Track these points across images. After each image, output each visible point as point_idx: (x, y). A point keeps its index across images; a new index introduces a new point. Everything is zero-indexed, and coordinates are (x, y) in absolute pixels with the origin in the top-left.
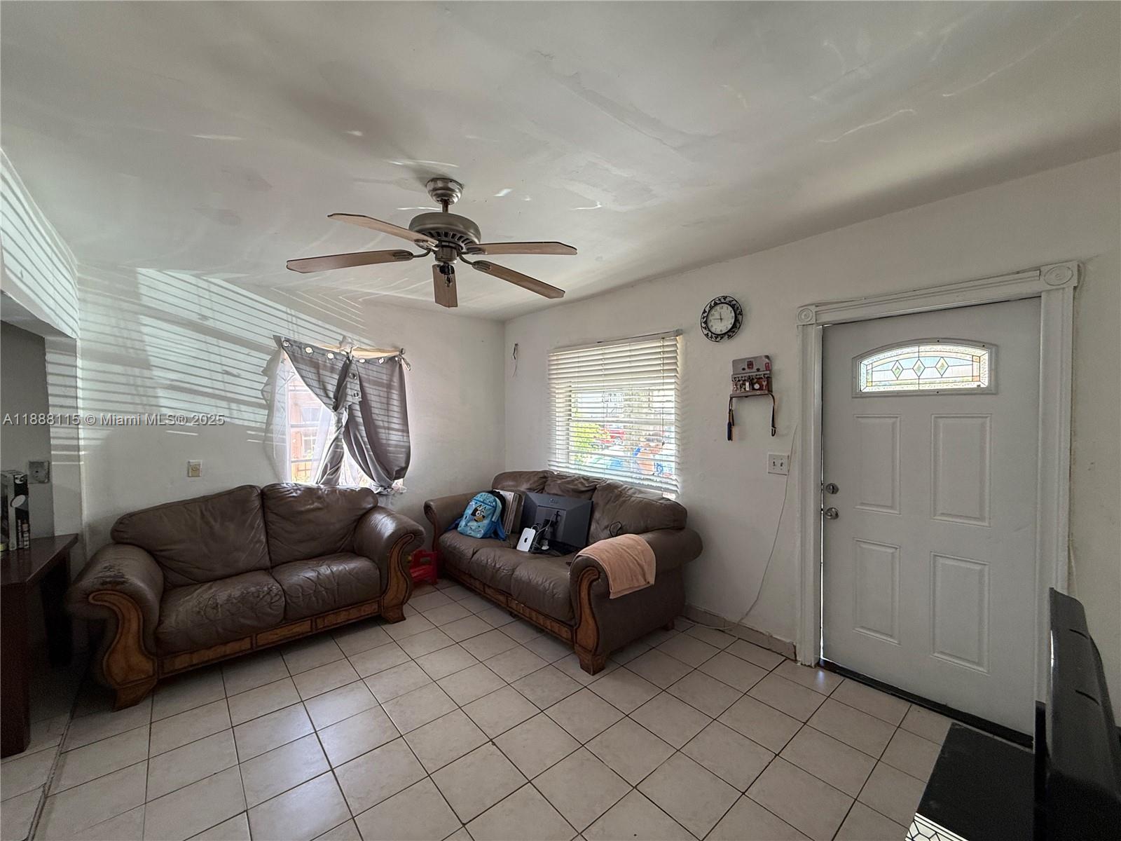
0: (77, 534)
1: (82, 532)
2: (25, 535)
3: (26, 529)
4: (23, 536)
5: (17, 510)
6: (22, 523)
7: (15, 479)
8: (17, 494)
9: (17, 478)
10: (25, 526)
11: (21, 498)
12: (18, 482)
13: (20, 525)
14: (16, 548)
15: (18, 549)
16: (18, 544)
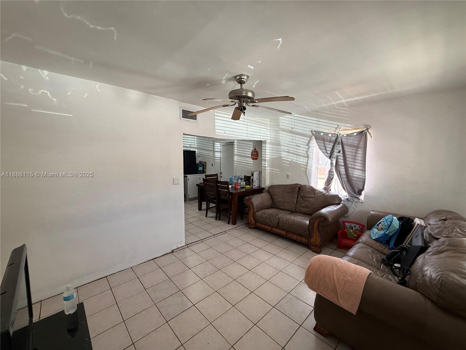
6: (252, 183)
12: (252, 175)
15: (252, 188)
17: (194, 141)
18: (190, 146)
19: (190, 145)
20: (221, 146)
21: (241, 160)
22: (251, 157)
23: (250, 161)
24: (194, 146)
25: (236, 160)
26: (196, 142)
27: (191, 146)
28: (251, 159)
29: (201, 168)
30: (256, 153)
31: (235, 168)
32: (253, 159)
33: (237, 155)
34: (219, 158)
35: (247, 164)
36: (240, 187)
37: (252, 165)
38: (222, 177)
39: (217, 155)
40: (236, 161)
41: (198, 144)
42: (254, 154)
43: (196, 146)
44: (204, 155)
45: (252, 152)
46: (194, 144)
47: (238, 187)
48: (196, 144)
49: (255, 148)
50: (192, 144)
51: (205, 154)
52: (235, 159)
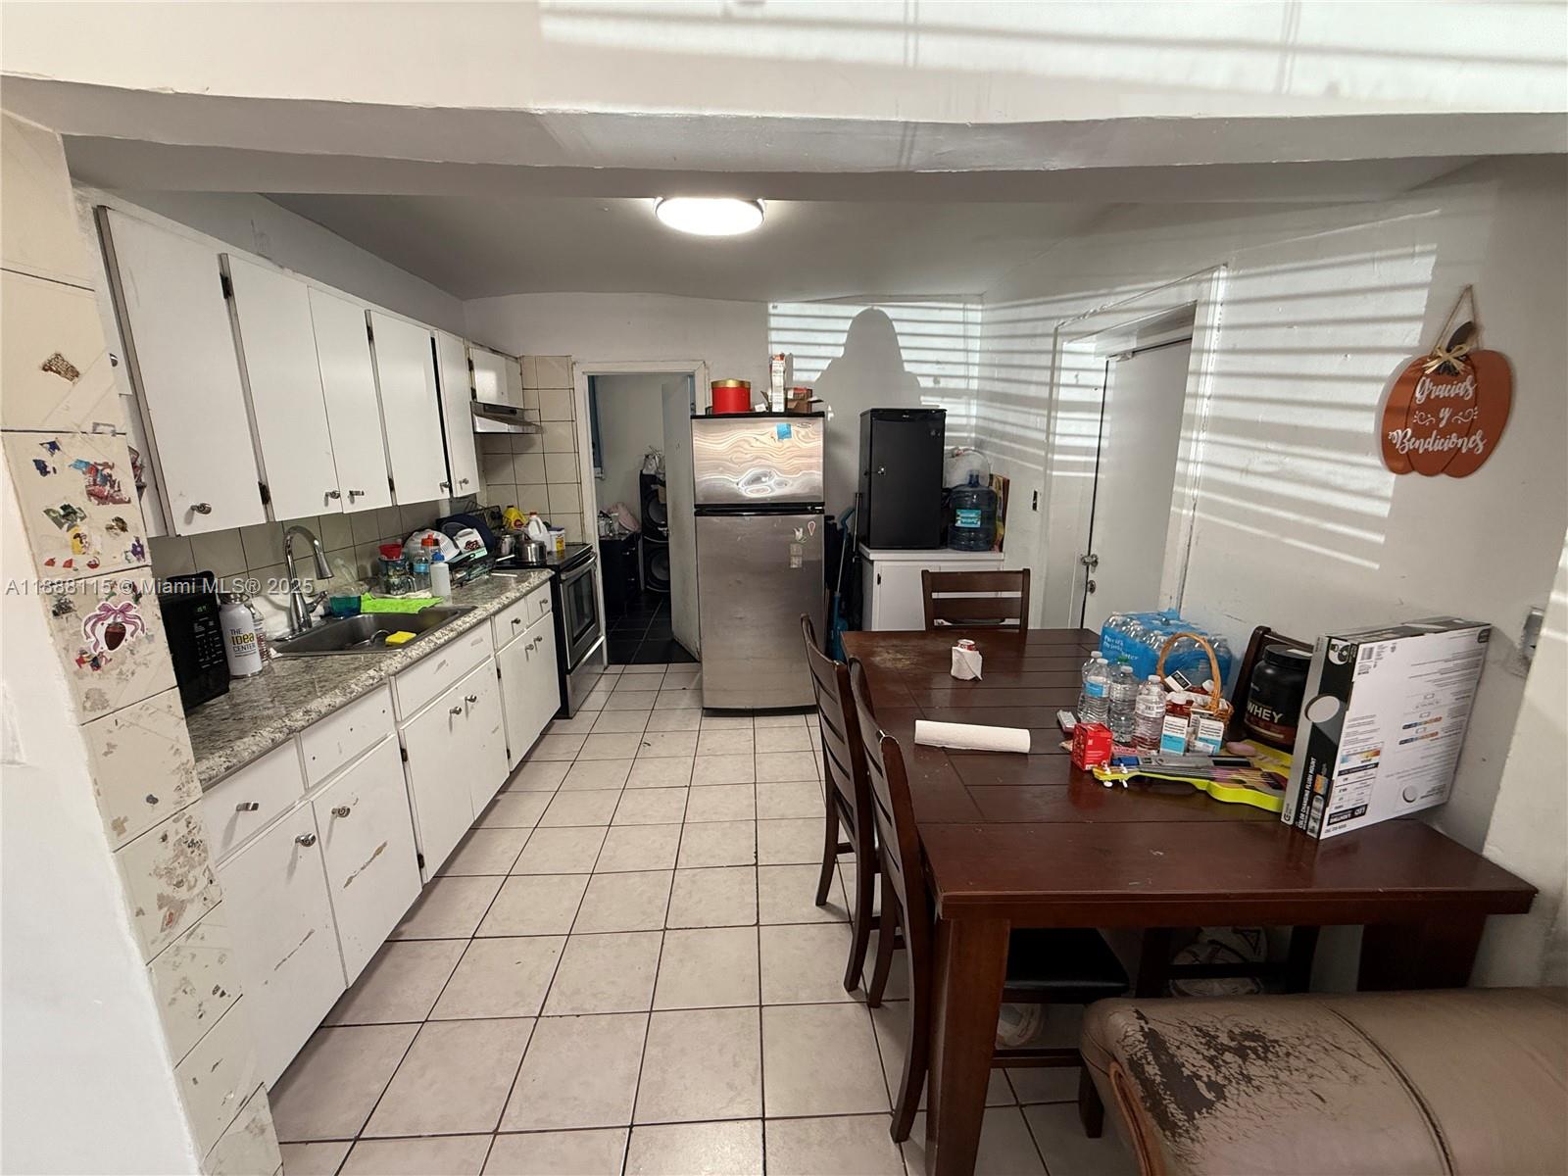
0: (1536, 891)
1: (1561, 894)
2: (1315, 803)
3: (1320, 789)
4: (1310, 803)
5: (1315, 729)
6: (1318, 771)
7: (1332, 647)
8: (1324, 691)
9: (1333, 647)
10: (1321, 780)
11: (1328, 706)
12: (1334, 658)
13: (1311, 772)
14: (1291, 823)
15: (1294, 826)
16: (1297, 818)
17: (966, 351)
18: (936, 381)
19: (936, 378)
20: (1112, 366)
21: (1245, 471)
22: (1376, 445)
23: (1354, 485)
24: (961, 384)
25: (1196, 471)
26: (976, 358)
27: (943, 383)
28: (1376, 460)
29: (968, 519)
30: (1465, 388)
31: (1177, 540)
32: (1399, 461)
33: (1221, 425)
34: (1086, 451)
35: (1308, 520)
36: (1125, 774)
37: (1380, 539)
38: (1092, 590)
39: (1072, 430)
40: (1196, 483)
41: (987, 372)
42: (1432, 405)
43: (974, 385)
44: (1003, 436)
45: (1410, 377)
46: (961, 371)
47: (1107, 776)
48: (975, 371)
49: (1462, 318)
50: (949, 370)
51: (1008, 429)
52: (1187, 461)
